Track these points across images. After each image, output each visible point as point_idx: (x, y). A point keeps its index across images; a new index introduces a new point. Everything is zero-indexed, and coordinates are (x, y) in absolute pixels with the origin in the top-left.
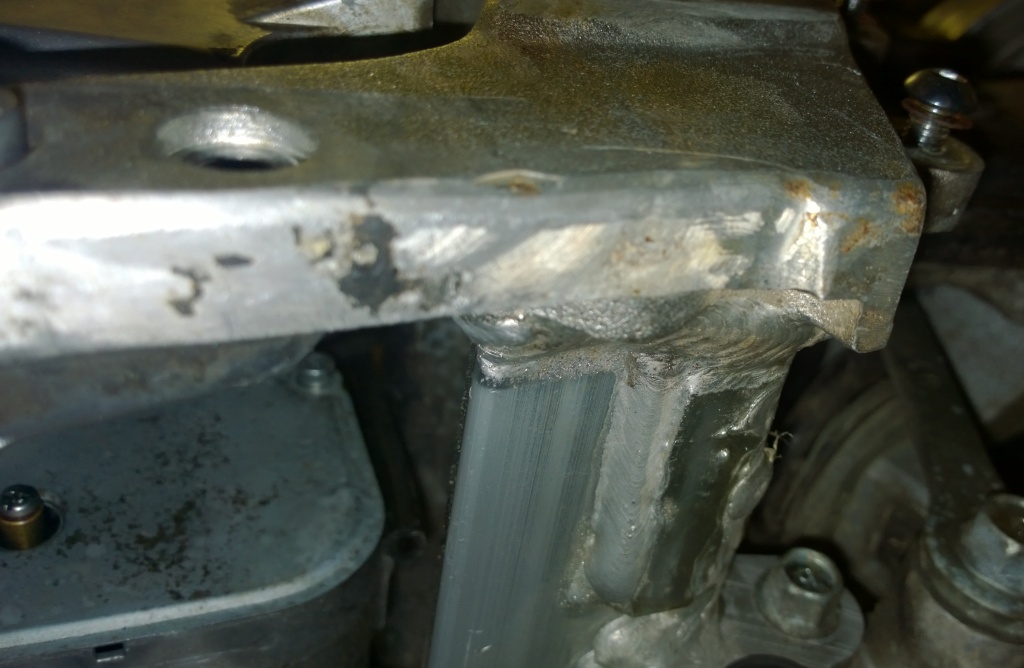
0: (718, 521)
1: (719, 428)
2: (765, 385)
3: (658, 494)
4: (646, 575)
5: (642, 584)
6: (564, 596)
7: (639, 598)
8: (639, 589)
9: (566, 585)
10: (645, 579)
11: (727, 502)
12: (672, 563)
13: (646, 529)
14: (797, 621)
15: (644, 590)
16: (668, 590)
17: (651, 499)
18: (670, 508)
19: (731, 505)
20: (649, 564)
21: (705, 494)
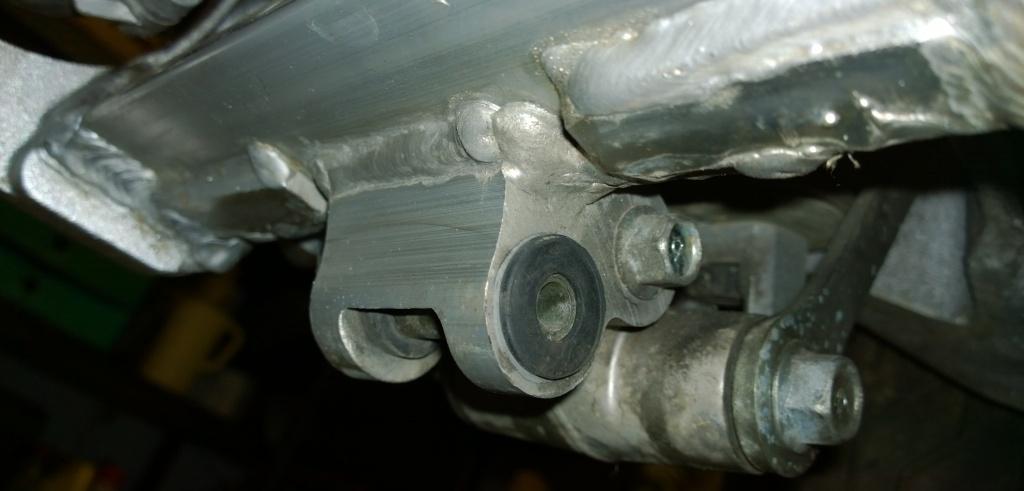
0: (726, 154)
1: (870, 94)
2: (959, 117)
3: (741, 76)
4: (625, 116)
5: (611, 117)
6: (547, 45)
7: (593, 123)
8: (603, 118)
9: (560, 40)
10: (618, 118)
11: (758, 149)
12: (653, 134)
13: (684, 88)
14: (635, 265)
15: (605, 123)
16: (617, 145)
17: (727, 72)
18: (726, 99)
19: (756, 156)
20: (639, 112)
21: (761, 125)
